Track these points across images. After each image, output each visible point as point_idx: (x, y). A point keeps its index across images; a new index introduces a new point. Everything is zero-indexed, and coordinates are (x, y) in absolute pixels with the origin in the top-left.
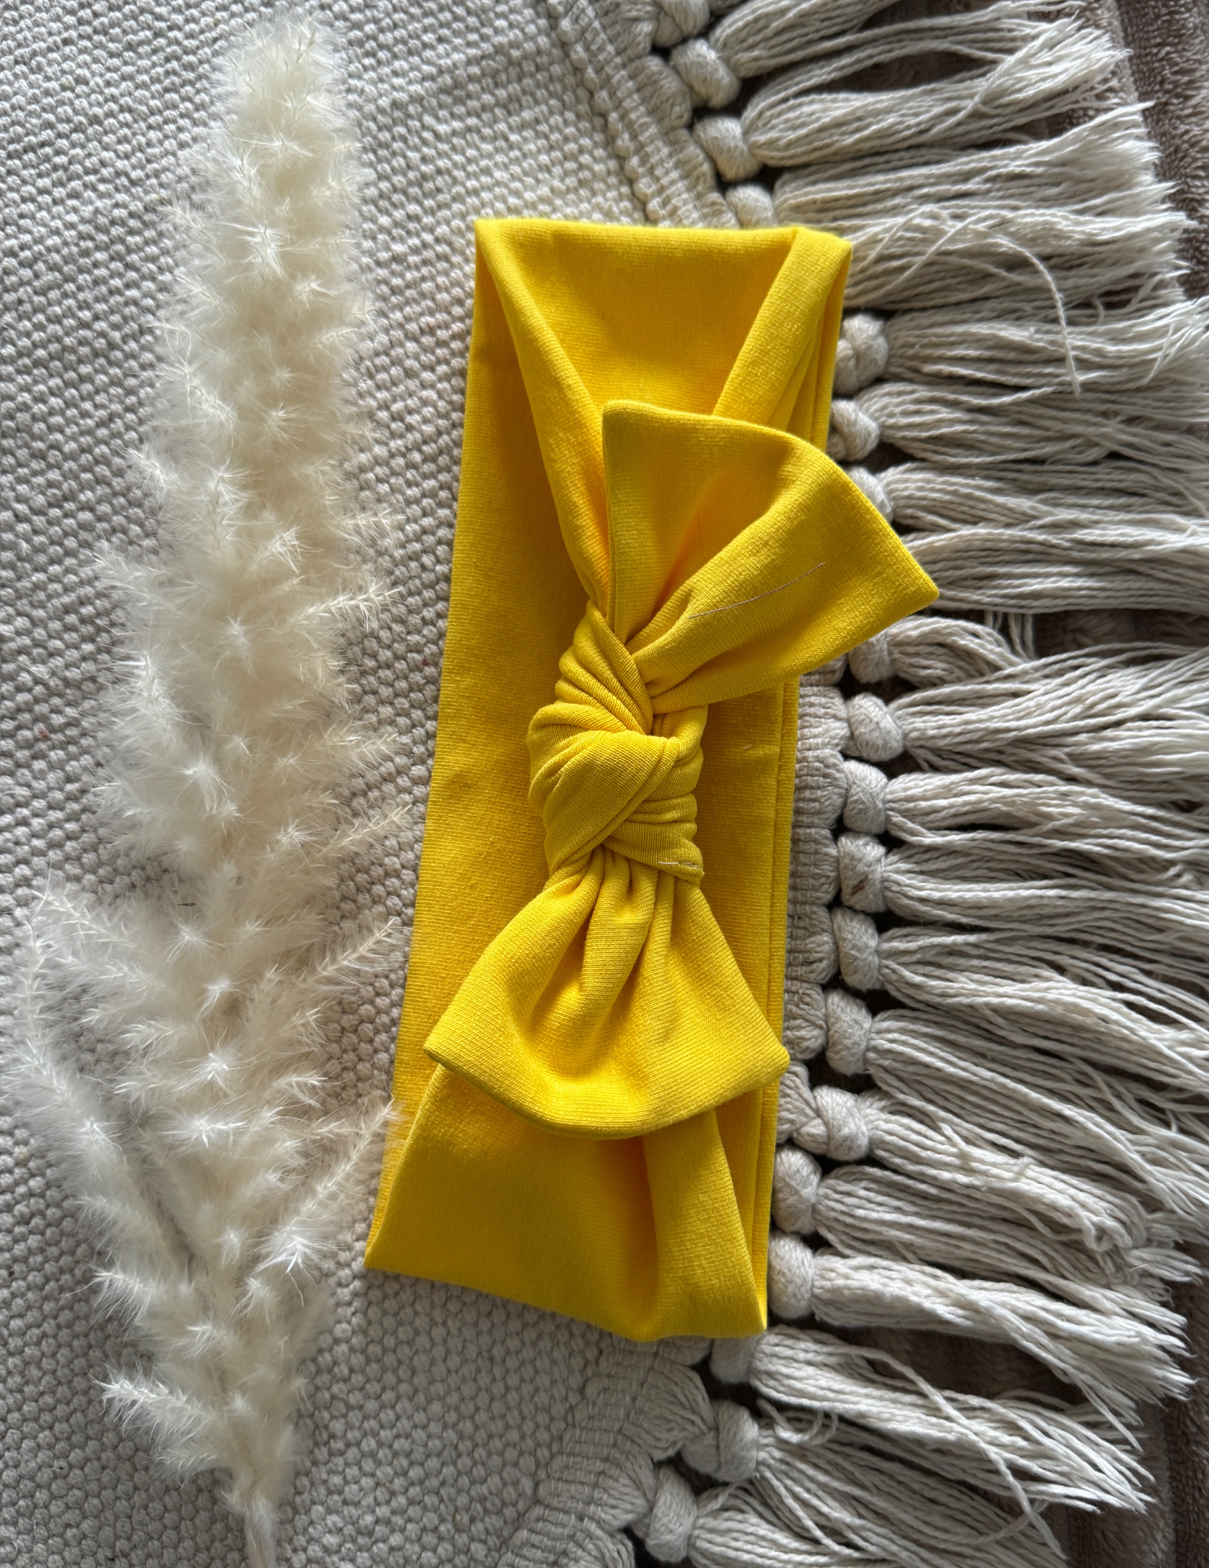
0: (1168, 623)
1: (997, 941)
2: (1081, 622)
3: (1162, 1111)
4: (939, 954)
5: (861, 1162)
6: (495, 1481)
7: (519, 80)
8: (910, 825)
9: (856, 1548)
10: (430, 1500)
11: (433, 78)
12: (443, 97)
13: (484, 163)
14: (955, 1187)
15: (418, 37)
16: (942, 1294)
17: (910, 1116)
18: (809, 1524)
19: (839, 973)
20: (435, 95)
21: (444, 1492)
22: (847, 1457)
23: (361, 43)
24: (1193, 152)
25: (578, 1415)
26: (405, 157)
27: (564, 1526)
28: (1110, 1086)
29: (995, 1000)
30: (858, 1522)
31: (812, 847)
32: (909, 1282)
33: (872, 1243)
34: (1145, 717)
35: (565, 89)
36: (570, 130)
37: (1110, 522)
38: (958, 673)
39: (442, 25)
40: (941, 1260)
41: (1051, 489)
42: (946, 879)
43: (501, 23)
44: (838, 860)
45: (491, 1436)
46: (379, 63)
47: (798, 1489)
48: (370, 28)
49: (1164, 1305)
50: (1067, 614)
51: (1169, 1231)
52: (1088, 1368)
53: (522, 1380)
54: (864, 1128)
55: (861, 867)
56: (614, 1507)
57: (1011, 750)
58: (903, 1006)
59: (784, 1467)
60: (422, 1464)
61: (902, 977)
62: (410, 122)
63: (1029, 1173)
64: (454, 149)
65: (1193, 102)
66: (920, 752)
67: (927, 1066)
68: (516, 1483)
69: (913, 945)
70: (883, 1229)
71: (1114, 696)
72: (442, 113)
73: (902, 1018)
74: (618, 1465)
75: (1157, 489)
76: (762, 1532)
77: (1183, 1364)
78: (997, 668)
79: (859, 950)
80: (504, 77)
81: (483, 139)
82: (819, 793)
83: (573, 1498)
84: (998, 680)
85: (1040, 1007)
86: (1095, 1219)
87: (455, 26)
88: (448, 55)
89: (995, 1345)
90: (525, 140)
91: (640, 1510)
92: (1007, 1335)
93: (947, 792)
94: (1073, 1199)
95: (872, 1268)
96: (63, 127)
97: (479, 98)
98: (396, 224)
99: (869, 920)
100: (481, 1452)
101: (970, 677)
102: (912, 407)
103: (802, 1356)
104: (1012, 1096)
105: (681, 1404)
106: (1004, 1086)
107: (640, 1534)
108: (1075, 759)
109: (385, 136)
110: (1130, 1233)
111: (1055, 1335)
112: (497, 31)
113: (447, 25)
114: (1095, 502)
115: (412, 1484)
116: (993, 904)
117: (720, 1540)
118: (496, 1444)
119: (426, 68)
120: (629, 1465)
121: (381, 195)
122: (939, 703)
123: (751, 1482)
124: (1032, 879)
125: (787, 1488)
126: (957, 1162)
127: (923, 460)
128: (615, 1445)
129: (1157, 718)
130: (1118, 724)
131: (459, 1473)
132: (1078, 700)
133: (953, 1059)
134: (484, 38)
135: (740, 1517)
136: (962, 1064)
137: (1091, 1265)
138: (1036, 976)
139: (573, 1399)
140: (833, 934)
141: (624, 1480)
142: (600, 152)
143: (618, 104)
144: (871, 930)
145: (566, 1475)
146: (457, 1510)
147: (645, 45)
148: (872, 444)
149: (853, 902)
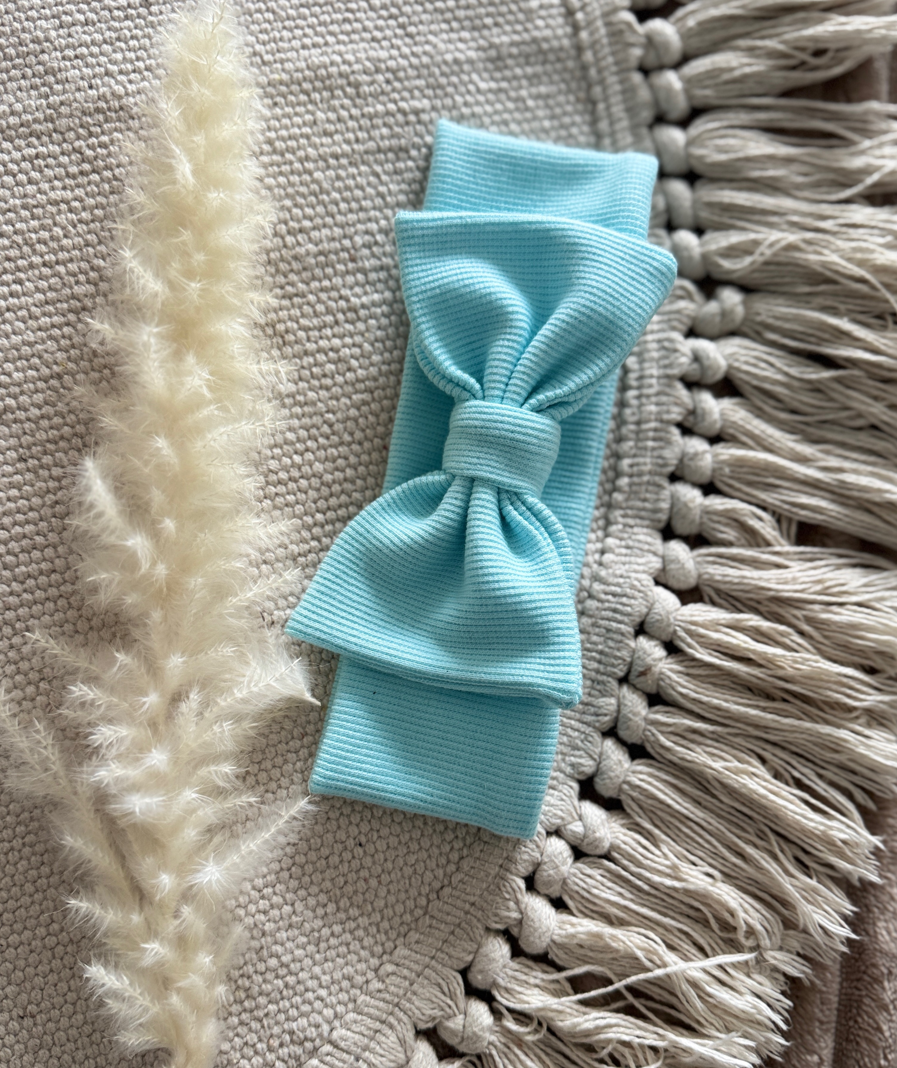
4: (686, 729)
5: (601, 857)
6: (303, 1022)
7: (543, 64)
8: (689, 640)
10: (255, 1025)
11: (485, 50)
12: (488, 64)
14: (661, 887)
17: (640, 833)
19: (615, 726)
20: (483, 61)
21: (265, 1022)
22: (548, 1055)
23: (442, 12)
25: (371, 987)
26: (453, 99)
28: (778, 844)
31: (619, 637)
33: (597, 913)
34: (861, 605)
35: (573, 78)
36: (569, 108)
38: (743, 541)
39: (499, 14)
43: (540, 23)
44: (634, 651)
45: (307, 990)
46: (452, 29)
49: (783, 993)
50: (819, 526)
51: (796, 944)
53: (338, 955)
54: (609, 836)
55: (648, 660)
56: (382, 1056)
57: (766, 603)
58: (652, 758)
59: (505, 1050)
60: (255, 999)
61: (658, 740)
62: (462, 76)
66: (707, 589)
67: (661, 802)
68: (317, 1026)
69: (670, 720)
70: (607, 906)
72: (485, 75)
73: (651, 766)
74: (391, 1027)
78: (769, 545)
79: (633, 714)
80: (533, 59)
81: (509, 99)
82: (632, 601)
83: (355, 1044)
84: (769, 553)
86: (749, 921)
87: (508, 17)
88: (498, 36)
90: (538, 107)
91: (401, 1062)
94: (741, 906)
97: (512, 70)
99: (645, 697)
100: (298, 999)
101: (751, 545)
103: (532, 981)
105: (444, 993)
108: (808, 620)
110: (770, 939)
112: (537, 28)
115: (245, 1010)
118: (310, 995)
119: (482, 42)
120: (399, 1028)
121: (431, 121)
122: (727, 558)
126: (668, 870)
128: (392, 1013)
129: (867, 607)
130: (841, 604)
131: (279, 1011)
132: (819, 581)
133: (678, 802)
134: (526, 30)
136: (684, 806)
138: (747, 761)
139: (369, 975)
140: (618, 699)
141: (393, 1038)
142: (586, 129)
143: (606, 99)
144: (645, 704)
145: (354, 1027)
146: (272, 1036)
147: (634, 62)
148: (719, 376)
149: (636, 681)
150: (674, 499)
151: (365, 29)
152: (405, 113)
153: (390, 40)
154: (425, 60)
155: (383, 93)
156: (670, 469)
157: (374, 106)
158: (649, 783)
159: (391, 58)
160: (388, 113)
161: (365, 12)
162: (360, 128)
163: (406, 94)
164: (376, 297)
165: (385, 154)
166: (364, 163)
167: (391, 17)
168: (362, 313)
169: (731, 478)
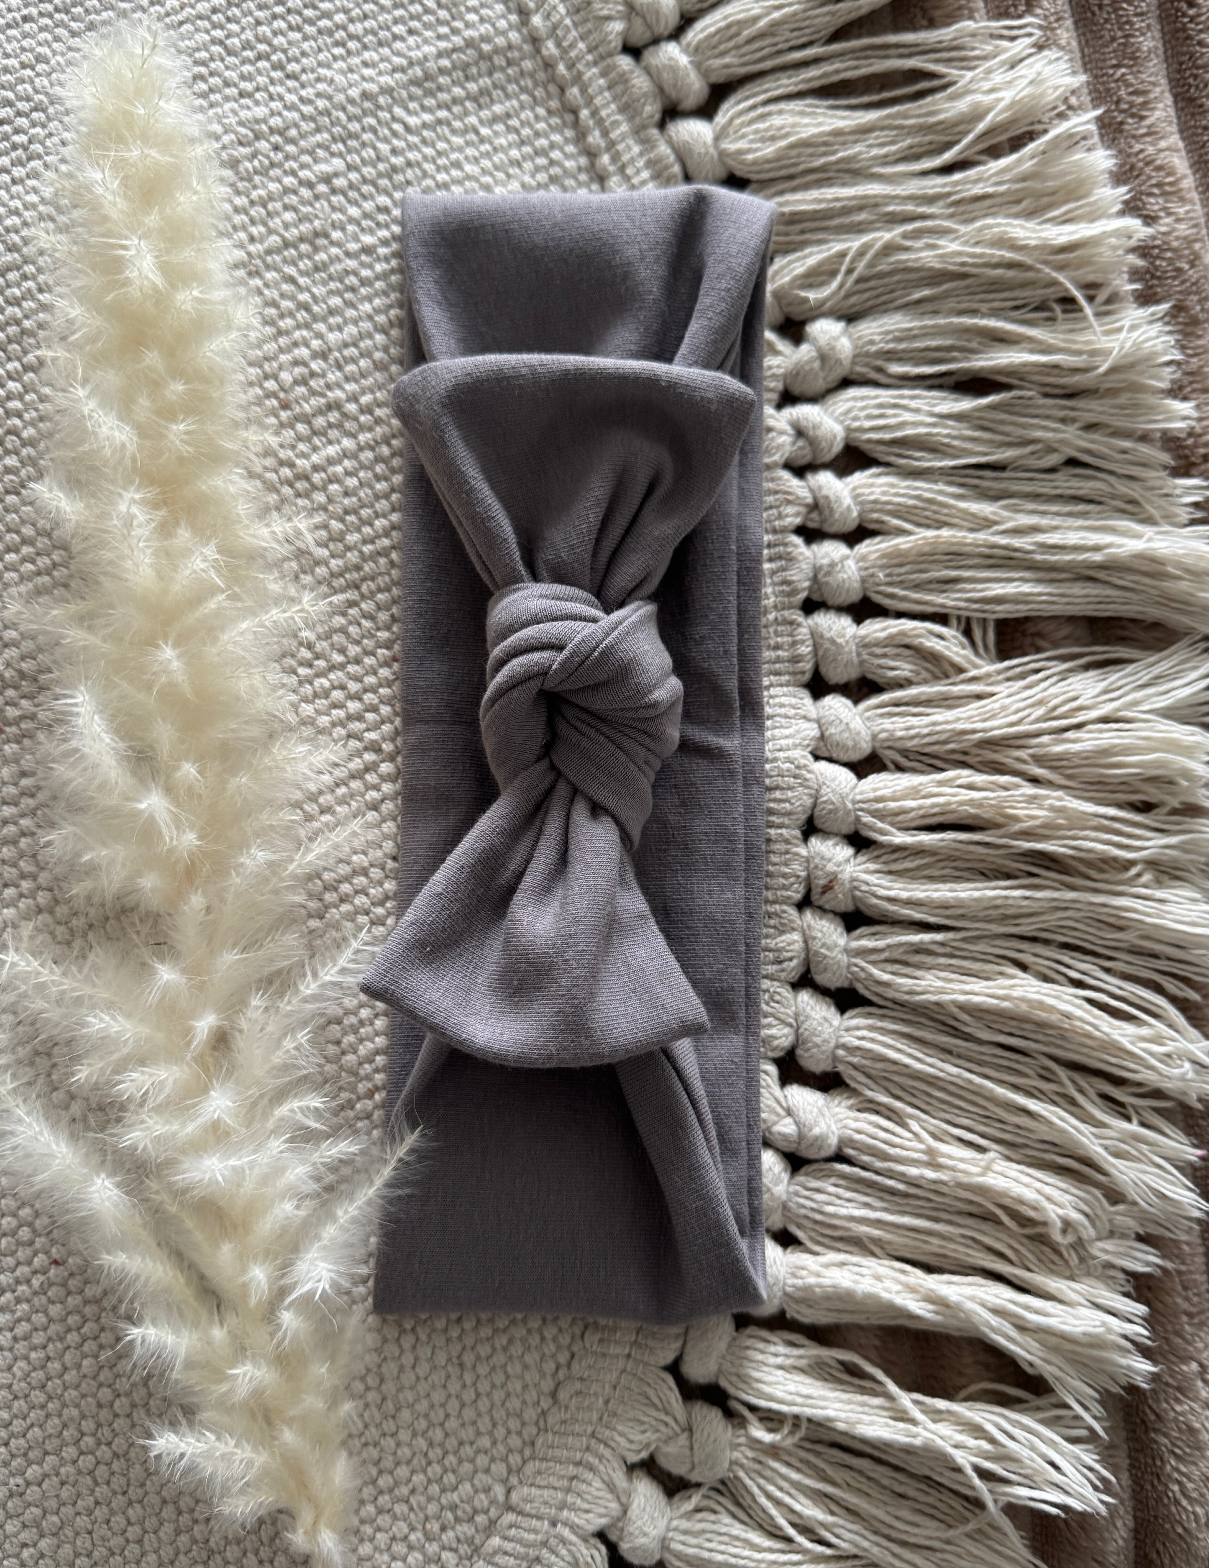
0: (1123, 628)
1: (964, 940)
2: (1041, 626)
3: (1122, 1105)
4: (907, 952)
5: (830, 1159)
6: (466, 1488)
7: (490, 74)
8: (880, 825)
9: (829, 1545)
10: (400, 1509)
11: (403, 70)
12: (413, 89)
13: (454, 156)
14: (923, 1182)
15: (388, 29)
16: (912, 1290)
17: (877, 1113)
18: (782, 1522)
19: (808, 971)
20: (405, 87)
21: (413, 1500)
22: (818, 1454)
23: (330, 33)
24: (1148, 170)
25: (551, 1420)
26: (375, 148)
27: (535, 1531)
28: (1073, 1082)
29: (962, 998)
30: (830, 1519)
31: (781, 847)
32: (878, 1278)
33: (841, 1239)
34: (1105, 720)
35: (536, 84)
36: (541, 126)
37: (1069, 528)
38: (925, 674)
39: (412, 17)
40: (908, 1256)
41: (1011, 496)
42: (913, 878)
43: (472, 17)
44: (808, 860)
45: (461, 1443)
46: (349, 53)
47: (771, 1488)
48: (340, 18)
49: (1126, 1295)
50: (1027, 619)
51: (1131, 1223)
52: (1054, 1360)
53: (493, 1386)
54: (834, 1127)
55: (831, 867)
56: (587, 1511)
57: (976, 751)
58: (870, 1003)
59: (757, 1466)
60: (391, 1473)
61: (871, 975)
62: (380, 114)
63: (996, 1167)
64: (424, 141)
65: (1147, 122)
66: (889, 753)
67: (895, 1063)
68: (487, 1490)
69: (881, 944)
70: (852, 1225)
71: (1075, 699)
72: (413, 105)
73: (870, 1015)
74: (591, 1468)
75: (1114, 497)
76: (735, 1532)
77: (1146, 1352)
78: (961, 670)
79: (828, 948)
80: (474, 70)
81: (454, 132)
82: (790, 794)
83: (546, 1503)
84: (963, 682)
85: (1005, 1004)
86: (1060, 1212)
87: (425, 18)
88: (418, 47)
89: (962, 1338)
90: (496, 134)
91: (615, 1513)
92: (977, 1329)
93: (914, 793)
94: (1039, 1192)
95: (842, 1264)
96: (22, 106)
97: (449, 91)
98: (366, 216)
99: (838, 920)
100: (451, 1459)
101: (936, 678)
102: (876, 412)
103: (772, 1360)
104: (978, 1092)
105: (654, 1405)
106: (970, 1082)
107: (613, 1538)
108: (1038, 760)
109: (354, 127)
110: (1094, 1225)
111: (1022, 1327)
112: (468, 25)
113: (417, 18)
114: (1055, 508)
115: (381, 1492)
116: (960, 904)
117: (693, 1541)
118: (468, 1450)
119: (397, 60)
120: (602, 1468)
121: (351, 186)
122: (907, 704)
123: (723, 1482)
124: (997, 878)
125: (760, 1487)
126: (924, 1158)
127: (887, 464)
128: (588, 1449)
129: (1117, 721)
130: (1079, 726)
131: (429, 1481)
132: (1040, 703)
133: (920, 1055)
134: (455, 31)
135: (712, 1517)
136: (929, 1060)
137: (1055, 1258)
138: (1001, 974)
139: (545, 1403)
140: (803, 932)
141: (597, 1483)
142: (570, 149)
143: (589, 101)
144: (840, 929)
145: (539, 1481)
146: (427, 1519)
147: (617, 43)
148: (838, 447)
149: (822, 901)
150: (816, 636)
151: (227, 84)
152: (310, 185)
153: (266, 90)
154: (321, 104)
155: (272, 165)
156: (803, 595)
157: (265, 187)
158: (873, 1040)
159: (273, 114)
160: (287, 191)
161: (222, 60)
162: (253, 222)
163: (306, 158)
164: (332, 451)
165: (296, 248)
166: (268, 267)
167: (259, 57)
168: (317, 478)
169: (890, 584)
